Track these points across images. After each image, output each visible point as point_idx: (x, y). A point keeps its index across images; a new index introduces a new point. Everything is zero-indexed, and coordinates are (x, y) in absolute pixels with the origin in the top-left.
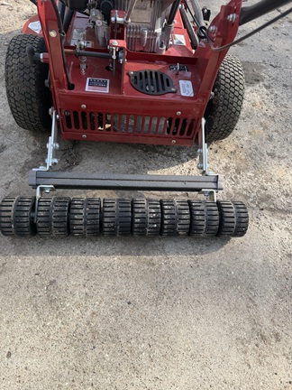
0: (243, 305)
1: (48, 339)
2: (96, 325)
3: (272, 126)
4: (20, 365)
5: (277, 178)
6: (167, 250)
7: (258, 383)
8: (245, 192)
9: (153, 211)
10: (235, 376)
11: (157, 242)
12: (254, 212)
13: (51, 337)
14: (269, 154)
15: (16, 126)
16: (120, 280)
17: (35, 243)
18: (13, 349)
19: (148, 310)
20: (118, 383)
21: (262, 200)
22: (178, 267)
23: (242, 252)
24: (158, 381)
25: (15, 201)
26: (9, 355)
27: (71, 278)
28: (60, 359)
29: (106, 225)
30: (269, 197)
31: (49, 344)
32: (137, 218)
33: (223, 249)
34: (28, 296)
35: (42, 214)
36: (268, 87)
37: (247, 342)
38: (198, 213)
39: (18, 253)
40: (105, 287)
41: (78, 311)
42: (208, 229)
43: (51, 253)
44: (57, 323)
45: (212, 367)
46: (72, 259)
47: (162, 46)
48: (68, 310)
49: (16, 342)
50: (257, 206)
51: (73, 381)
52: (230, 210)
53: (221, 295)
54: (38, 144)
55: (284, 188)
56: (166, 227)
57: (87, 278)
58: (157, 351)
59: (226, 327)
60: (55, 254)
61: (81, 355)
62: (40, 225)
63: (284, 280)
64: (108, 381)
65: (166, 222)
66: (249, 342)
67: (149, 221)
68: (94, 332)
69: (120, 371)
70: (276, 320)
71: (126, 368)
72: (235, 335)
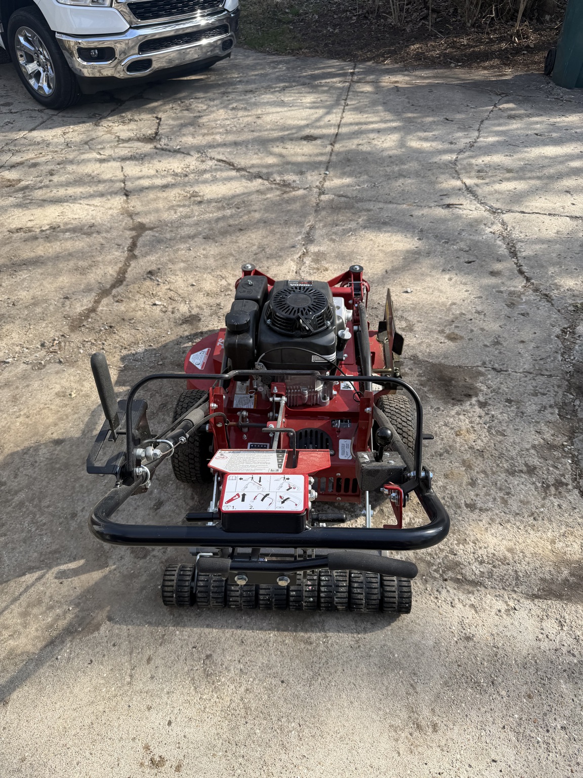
0: (403, 691)
1: (204, 712)
2: (249, 702)
3: (479, 464)
4: (179, 733)
5: (472, 538)
6: (326, 628)
7: (405, 771)
8: (428, 558)
9: (309, 583)
10: (383, 762)
11: (317, 618)
12: (435, 583)
13: (207, 710)
14: (467, 506)
15: (173, 476)
16: (275, 657)
17: (192, 614)
18: (173, 718)
19: (301, 689)
20: (267, 757)
21: (449, 568)
22: (337, 647)
23: (411, 632)
24: (305, 759)
25: (177, 569)
26: (170, 723)
27: (226, 653)
28: (214, 731)
29: (261, 597)
30: (458, 564)
31: (205, 716)
32: (293, 591)
33: (389, 628)
34: (186, 669)
35: (201, 584)
36: (482, 405)
37: (401, 730)
38: (356, 585)
39: (176, 624)
40: (260, 664)
41: (232, 687)
42: (367, 604)
43: (208, 626)
44: (212, 696)
45: (360, 751)
46: (228, 632)
47: (324, 398)
48: (223, 684)
49: (175, 712)
50: (441, 575)
51: (226, 751)
52: (392, 583)
53: (379, 679)
54: (196, 497)
55: (480, 552)
56: (322, 600)
57: (242, 654)
58: (306, 731)
59: (381, 713)
60: (212, 627)
61: (234, 729)
62: (199, 595)
63: (455, 666)
64: (258, 755)
65: (322, 595)
66: (402, 730)
67: (305, 594)
68: (246, 708)
69: (270, 747)
70: (437, 710)
71: (275, 745)
72: (389, 721)
